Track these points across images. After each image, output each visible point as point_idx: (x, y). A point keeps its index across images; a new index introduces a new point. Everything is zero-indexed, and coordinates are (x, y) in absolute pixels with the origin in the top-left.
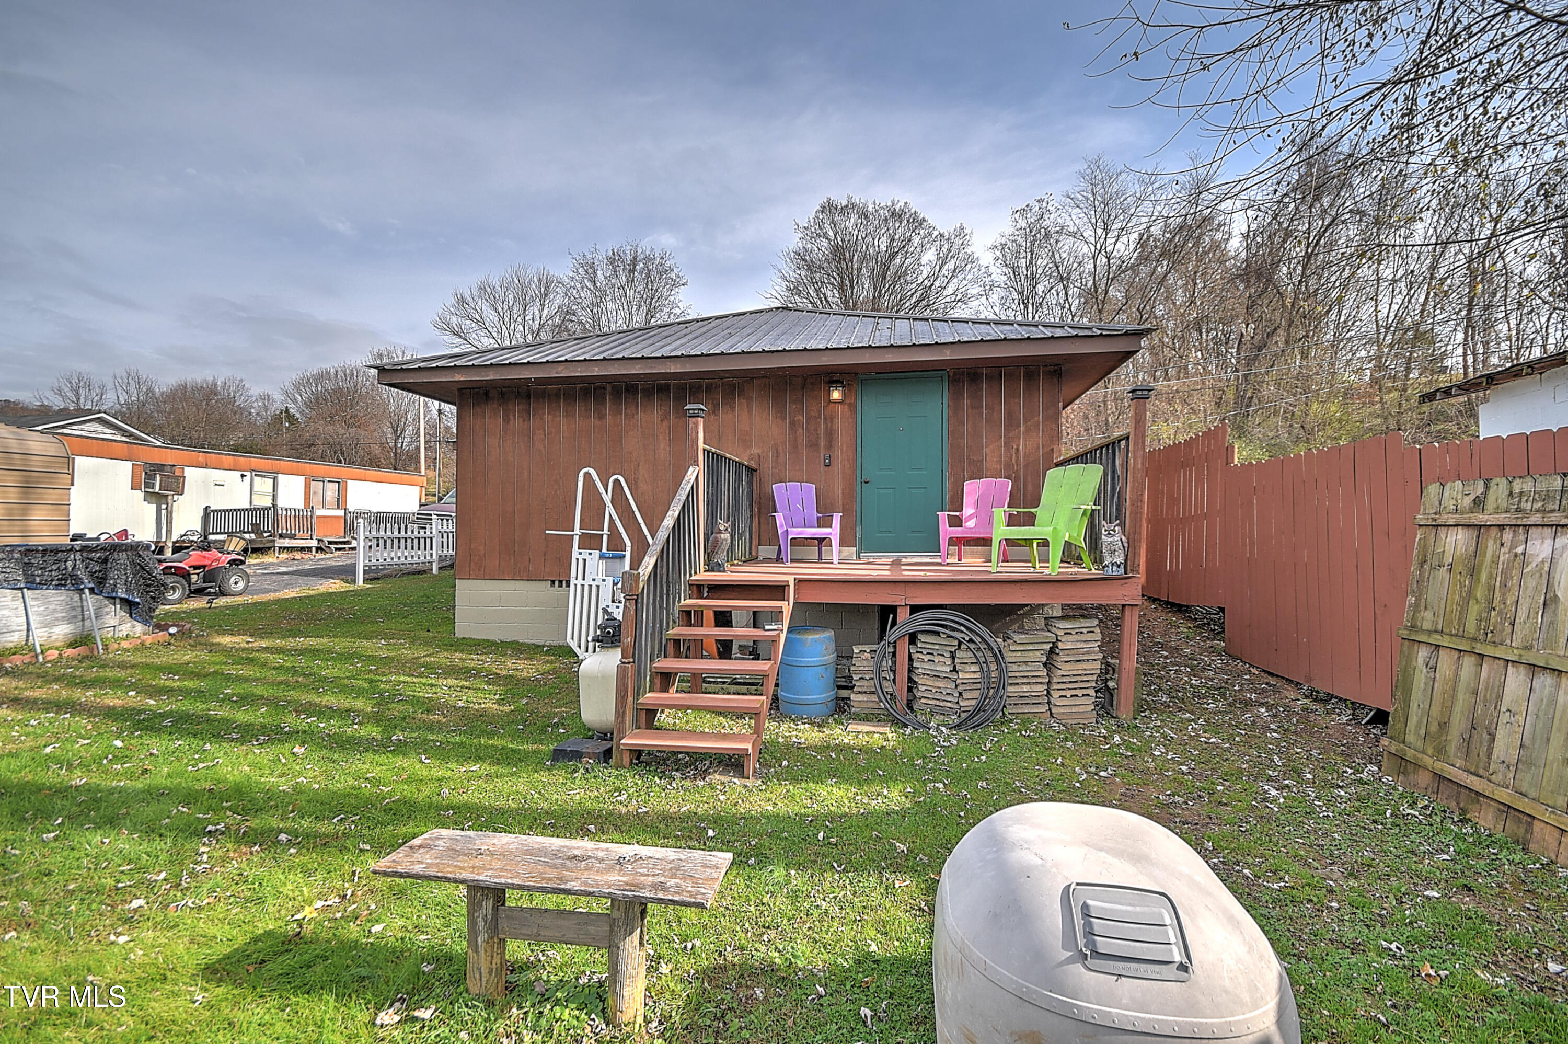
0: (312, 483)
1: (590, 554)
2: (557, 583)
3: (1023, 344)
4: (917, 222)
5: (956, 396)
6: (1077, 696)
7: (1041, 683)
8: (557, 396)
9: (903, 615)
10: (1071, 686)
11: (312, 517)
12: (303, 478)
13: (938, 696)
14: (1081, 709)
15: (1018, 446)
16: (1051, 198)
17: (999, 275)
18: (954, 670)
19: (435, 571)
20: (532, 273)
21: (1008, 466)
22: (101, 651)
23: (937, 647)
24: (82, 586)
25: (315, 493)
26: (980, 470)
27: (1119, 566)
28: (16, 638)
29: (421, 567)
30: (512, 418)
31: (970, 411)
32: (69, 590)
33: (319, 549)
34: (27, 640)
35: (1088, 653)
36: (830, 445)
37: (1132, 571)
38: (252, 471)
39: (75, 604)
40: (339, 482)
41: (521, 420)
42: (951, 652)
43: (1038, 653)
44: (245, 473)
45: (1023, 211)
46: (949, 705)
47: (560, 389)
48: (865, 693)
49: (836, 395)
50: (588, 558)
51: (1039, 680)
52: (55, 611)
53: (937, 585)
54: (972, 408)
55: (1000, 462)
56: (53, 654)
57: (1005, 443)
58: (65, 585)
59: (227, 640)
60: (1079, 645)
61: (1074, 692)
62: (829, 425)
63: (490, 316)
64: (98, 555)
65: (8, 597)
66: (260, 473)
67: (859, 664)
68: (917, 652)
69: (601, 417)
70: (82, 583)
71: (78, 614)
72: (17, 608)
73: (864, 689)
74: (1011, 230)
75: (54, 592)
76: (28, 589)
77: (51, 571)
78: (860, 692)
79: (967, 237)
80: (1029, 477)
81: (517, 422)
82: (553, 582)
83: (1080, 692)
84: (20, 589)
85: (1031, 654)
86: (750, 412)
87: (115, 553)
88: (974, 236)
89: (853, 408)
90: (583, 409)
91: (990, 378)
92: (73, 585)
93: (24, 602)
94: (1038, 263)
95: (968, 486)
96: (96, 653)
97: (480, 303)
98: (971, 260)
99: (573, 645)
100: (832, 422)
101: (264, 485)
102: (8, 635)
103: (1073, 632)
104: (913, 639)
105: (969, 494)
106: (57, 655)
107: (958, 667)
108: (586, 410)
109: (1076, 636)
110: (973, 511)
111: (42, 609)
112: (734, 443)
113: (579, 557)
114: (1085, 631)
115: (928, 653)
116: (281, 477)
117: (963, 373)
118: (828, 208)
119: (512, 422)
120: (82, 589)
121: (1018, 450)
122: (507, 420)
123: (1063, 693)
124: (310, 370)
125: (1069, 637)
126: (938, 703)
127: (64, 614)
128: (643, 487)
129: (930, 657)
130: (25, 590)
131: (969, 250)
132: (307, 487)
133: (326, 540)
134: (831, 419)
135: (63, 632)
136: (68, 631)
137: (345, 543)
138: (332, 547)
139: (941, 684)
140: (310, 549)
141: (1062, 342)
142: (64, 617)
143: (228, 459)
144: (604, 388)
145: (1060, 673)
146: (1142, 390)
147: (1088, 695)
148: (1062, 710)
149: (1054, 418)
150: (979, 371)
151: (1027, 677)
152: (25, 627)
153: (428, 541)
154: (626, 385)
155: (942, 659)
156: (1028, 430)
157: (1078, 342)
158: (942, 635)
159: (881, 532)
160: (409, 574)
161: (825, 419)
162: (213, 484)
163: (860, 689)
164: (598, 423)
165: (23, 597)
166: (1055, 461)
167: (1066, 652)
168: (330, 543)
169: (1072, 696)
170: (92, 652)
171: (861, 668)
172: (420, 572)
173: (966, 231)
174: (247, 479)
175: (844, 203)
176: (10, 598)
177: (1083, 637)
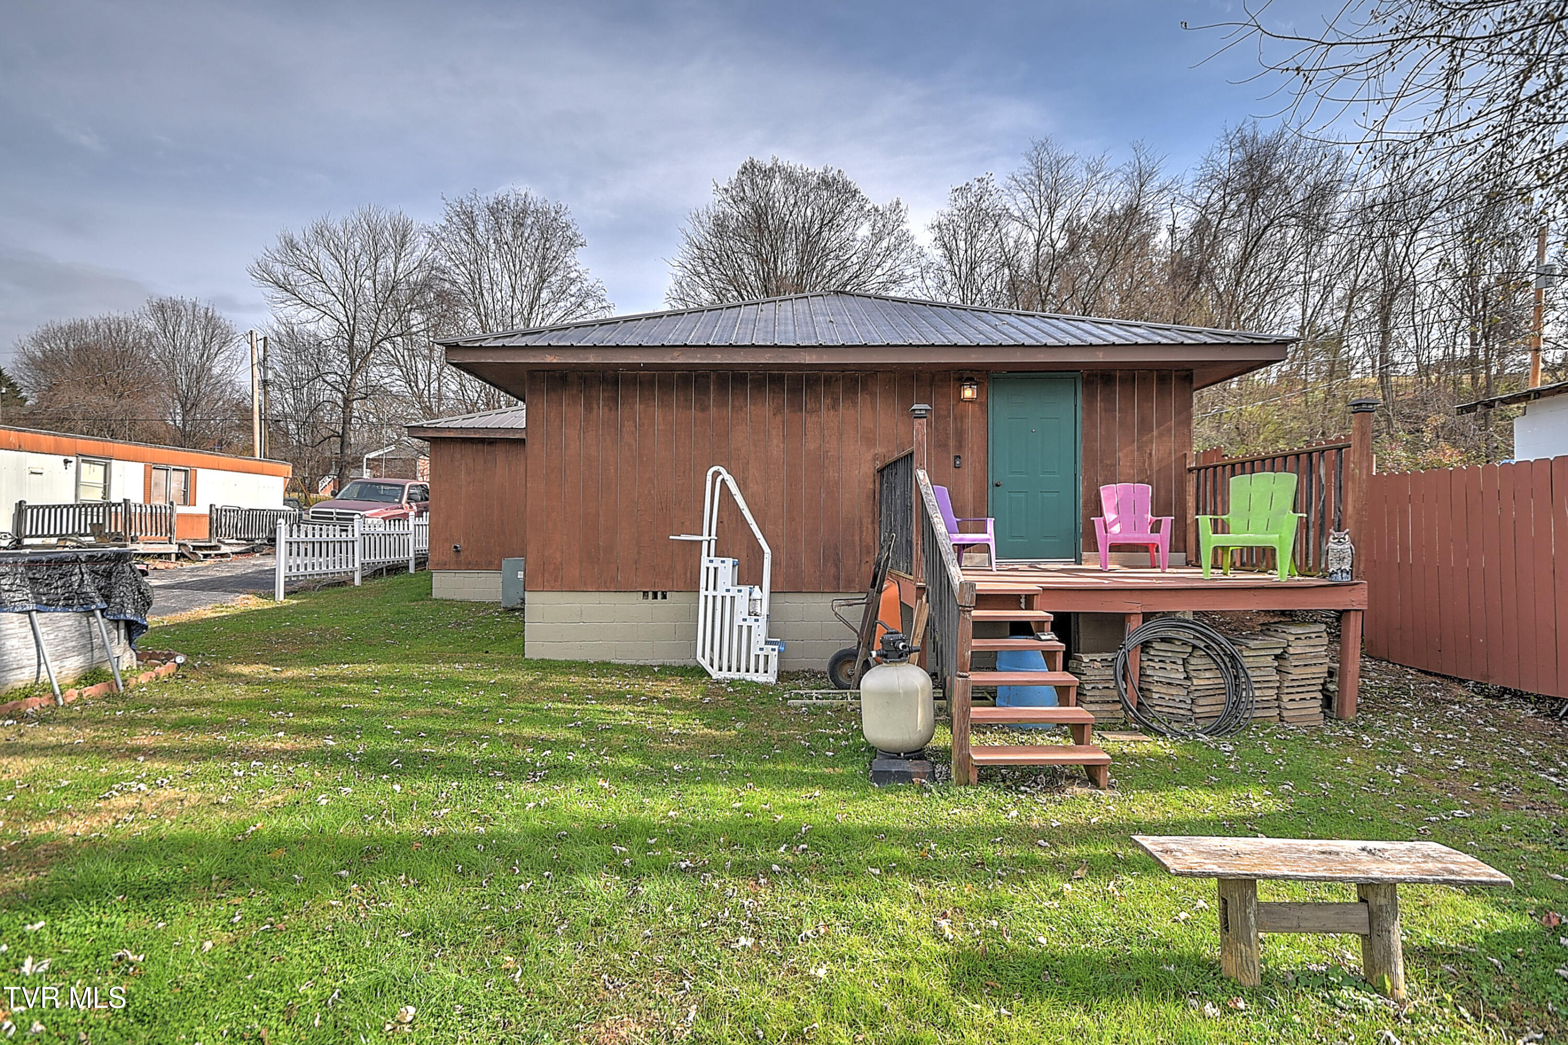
0: (154, 471)
1: (723, 562)
2: (659, 595)
3: (1175, 349)
4: (848, 193)
5: (1090, 399)
6: (1304, 699)
7: (1271, 688)
8: (651, 383)
9: (1135, 624)
10: (1299, 690)
11: (171, 515)
12: (141, 466)
13: (1171, 704)
14: (1310, 711)
15: (1151, 450)
16: (991, 178)
17: (936, 254)
18: (1187, 678)
19: (357, 581)
20: (385, 217)
21: (1142, 470)
22: (122, 688)
23: (1170, 654)
24: (93, 607)
25: (156, 484)
26: (1114, 474)
27: (1348, 573)
28: (23, 677)
29: (344, 577)
30: (595, 406)
31: (1103, 413)
32: (76, 612)
33: (179, 556)
34: (38, 678)
35: (1315, 657)
36: (960, 445)
37: (1357, 577)
38: (78, 455)
39: (84, 630)
40: (185, 471)
41: (607, 411)
42: (1184, 659)
43: (1269, 659)
44: (70, 458)
45: (962, 191)
46: (1182, 712)
47: (654, 375)
48: (1097, 702)
49: (968, 393)
50: (721, 567)
51: (1271, 685)
52: (65, 639)
53: (1173, 593)
54: (1106, 411)
55: (1132, 467)
56: (73, 694)
57: (1138, 448)
58: (72, 606)
59: (245, 670)
60: (1308, 650)
61: (1302, 696)
62: (959, 424)
63: (329, 266)
64: (103, 567)
65: (14, 624)
66: (87, 458)
67: (1091, 673)
68: (1149, 660)
69: (704, 408)
70: (94, 603)
71: (87, 643)
72: (25, 638)
73: (1097, 699)
74: (947, 210)
75: (61, 614)
76: (38, 611)
77: (56, 588)
78: (1091, 702)
79: (903, 213)
80: (1162, 482)
81: (601, 411)
82: (645, 593)
83: (1308, 696)
84: (29, 612)
85: (1262, 659)
86: (874, 408)
87: (120, 565)
88: (909, 213)
89: (984, 407)
90: (682, 399)
91: (1123, 381)
92: (82, 605)
93: (33, 628)
94: (978, 247)
95: (1104, 491)
96: (115, 691)
97: (316, 251)
98: (905, 239)
99: (705, 663)
100: (962, 422)
101: (93, 474)
102: (18, 672)
103: (1303, 637)
104: (1145, 646)
105: (1107, 499)
106: (76, 696)
107: (1193, 674)
108: (686, 400)
109: (1305, 641)
110: (1115, 516)
111: (52, 636)
112: (857, 441)
113: (709, 565)
114: (1313, 635)
115: (1160, 661)
116: (115, 465)
117: (1096, 376)
118: (750, 169)
119: (595, 412)
120: (93, 611)
121: (1151, 454)
122: (588, 408)
123: (1292, 697)
124: (57, 321)
125: (1299, 642)
126: (1171, 710)
127: (74, 644)
128: (753, 487)
129: (1162, 665)
130: (34, 613)
131: (904, 227)
132: (147, 477)
133: (190, 544)
134: (960, 418)
135: (73, 667)
136: (78, 664)
137: (211, 548)
138: (199, 553)
139: (1173, 691)
140: (168, 556)
141: (1213, 349)
142: (74, 647)
143: (46, 439)
144: (708, 377)
145: (1291, 677)
146: (1368, 404)
147: (1315, 698)
148: (1292, 713)
149: (1186, 420)
150: (1113, 373)
151: (1259, 682)
152: (36, 661)
153: (350, 545)
154: (733, 375)
155: (1174, 666)
156: (1160, 435)
157: (1229, 350)
158: (1177, 643)
159: (1013, 537)
160: (329, 585)
161: (955, 418)
162: (28, 472)
163: (1092, 699)
164: (700, 415)
165: (32, 623)
166: (1188, 467)
167: (1296, 657)
168: (195, 548)
169: (1301, 699)
170: (111, 690)
171: (1093, 678)
172: (340, 583)
173: (901, 206)
174: (72, 467)
175: (769, 166)
176: (17, 623)
177: (1312, 642)
